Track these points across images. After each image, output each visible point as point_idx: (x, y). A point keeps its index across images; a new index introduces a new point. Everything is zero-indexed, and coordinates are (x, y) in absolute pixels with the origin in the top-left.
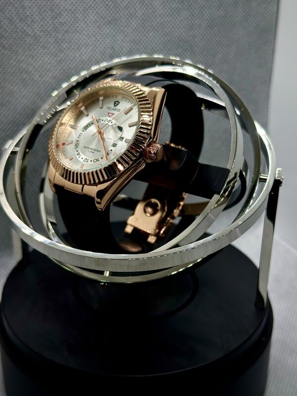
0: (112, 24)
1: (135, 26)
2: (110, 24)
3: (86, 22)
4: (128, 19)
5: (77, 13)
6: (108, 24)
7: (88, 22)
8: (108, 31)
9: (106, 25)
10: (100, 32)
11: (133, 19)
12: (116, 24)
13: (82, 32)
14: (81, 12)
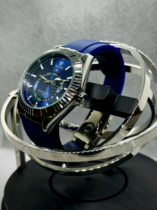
0: (122, 27)
1: (135, 28)
2: (121, 27)
3: (107, 26)
4: (131, 24)
5: (103, 21)
6: (120, 27)
7: (108, 26)
8: (119, 31)
9: (118, 27)
10: (115, 31)
11: (134, 24)
12: (124, 27)
13: (105, 31)
14: (105, 21)
